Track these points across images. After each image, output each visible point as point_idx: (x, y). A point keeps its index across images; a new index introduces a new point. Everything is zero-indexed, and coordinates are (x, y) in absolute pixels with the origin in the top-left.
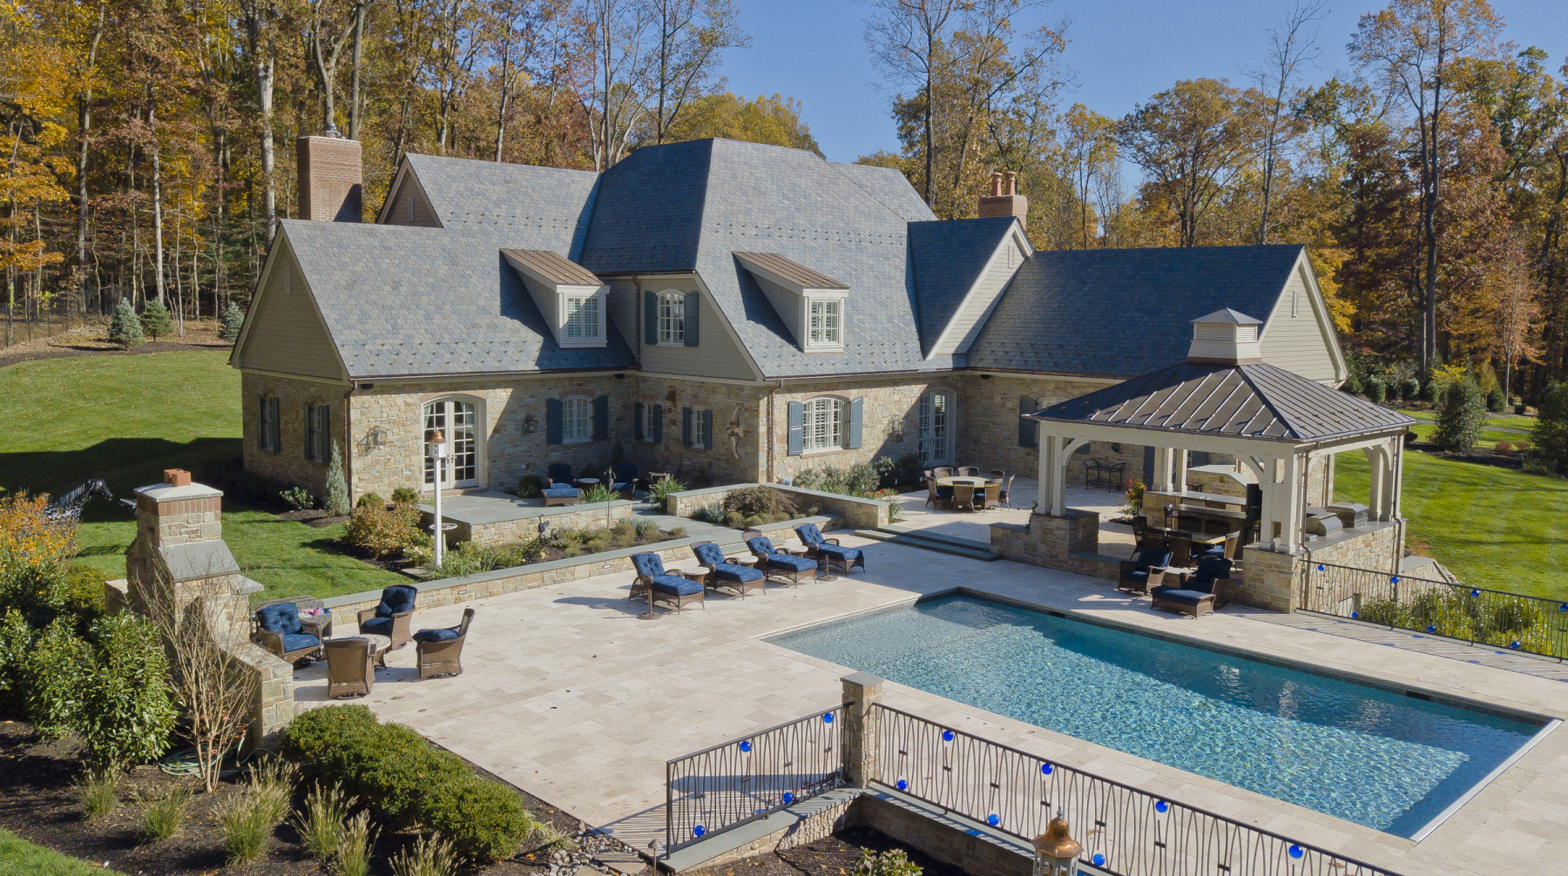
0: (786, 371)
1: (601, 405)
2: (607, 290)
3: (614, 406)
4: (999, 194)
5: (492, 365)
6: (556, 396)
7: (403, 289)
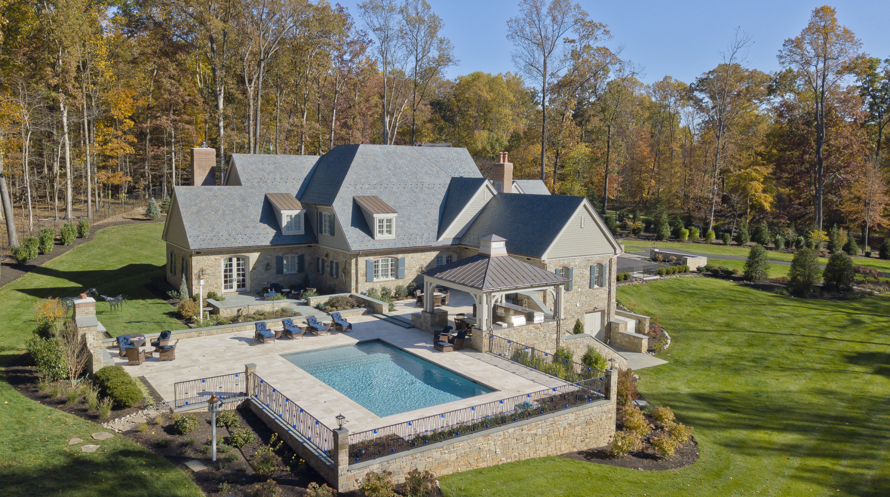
0: (363, 247)
1: (301, 258)
2: (305, 211)
3: (307, 258)
4: (502, 162)
5: (251, 243)
6: (280, 254)
7: (220, 213)
